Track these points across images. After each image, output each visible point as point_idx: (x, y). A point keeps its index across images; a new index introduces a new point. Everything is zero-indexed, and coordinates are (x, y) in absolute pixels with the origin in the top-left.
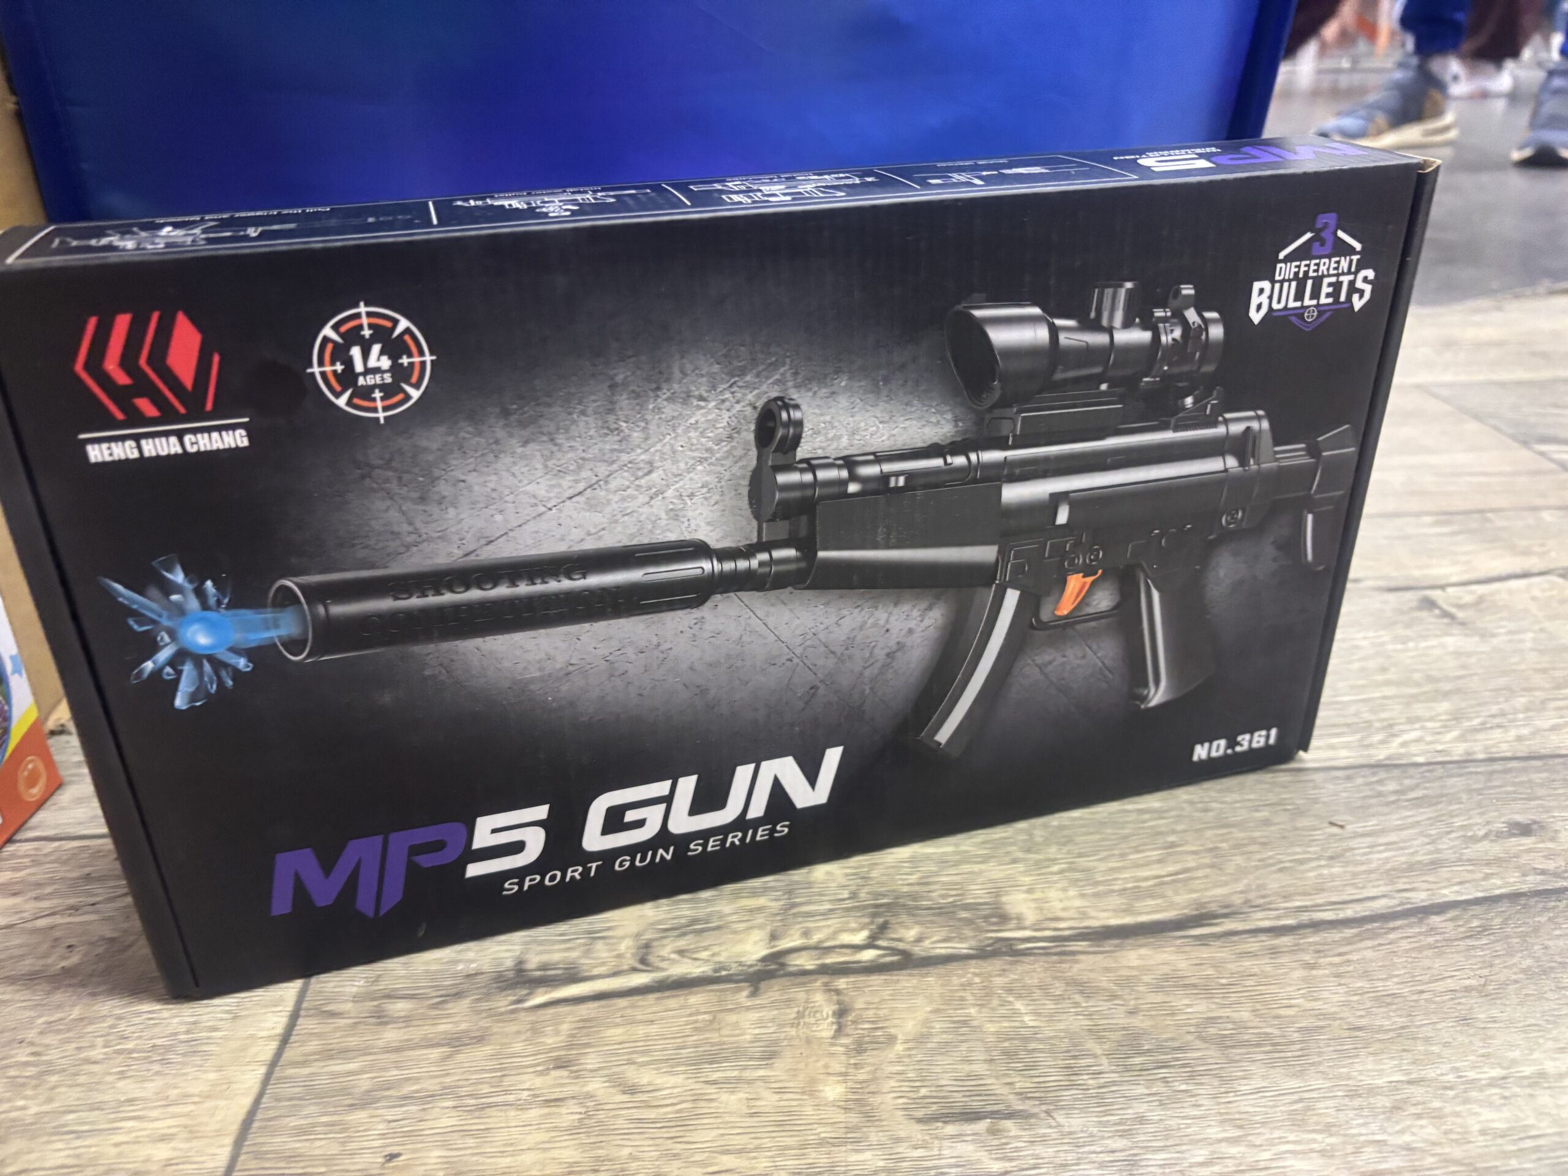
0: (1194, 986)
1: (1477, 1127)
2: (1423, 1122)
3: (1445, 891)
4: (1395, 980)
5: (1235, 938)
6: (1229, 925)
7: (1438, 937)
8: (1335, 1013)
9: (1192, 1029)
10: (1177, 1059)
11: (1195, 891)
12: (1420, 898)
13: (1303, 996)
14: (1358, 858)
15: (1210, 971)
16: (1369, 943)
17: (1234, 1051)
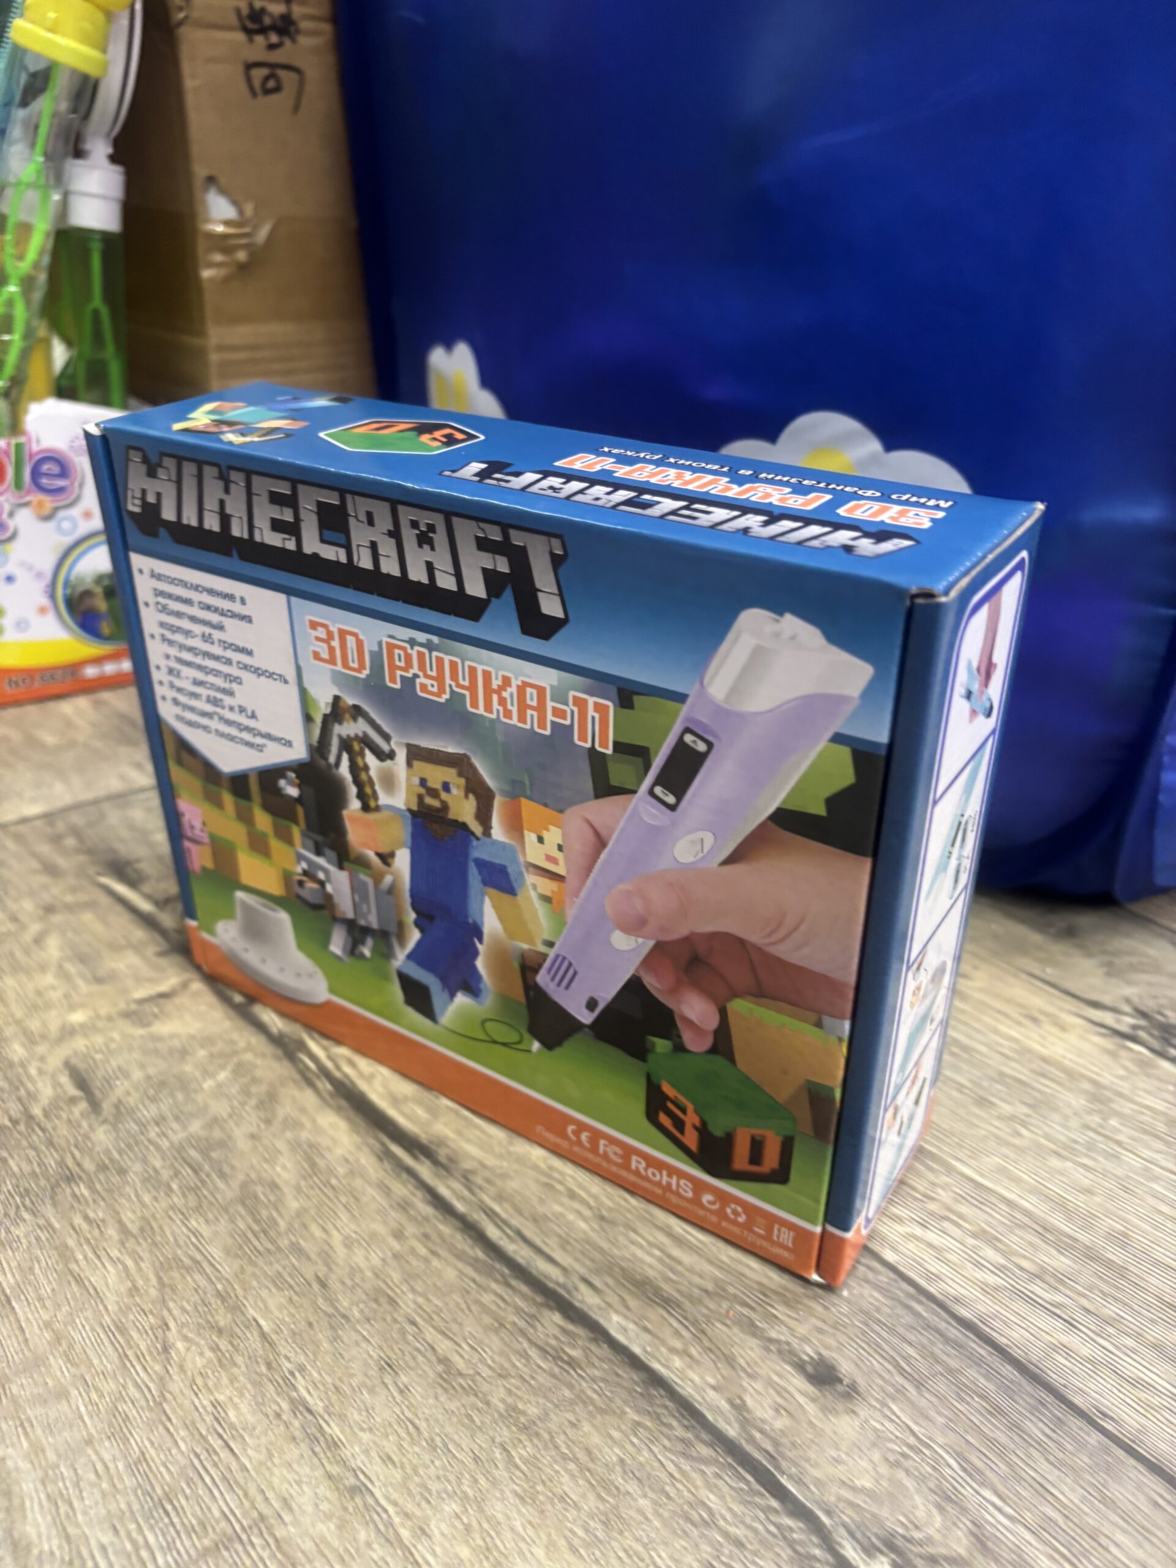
0: (313, 1165)
1: (221, 1398)
2: (209, 1354)
3: (615, 1318)
4: (420, 1300)
5: (405, 1176)
6: (424, 1170)
7: (522, 1324)
8: (337, 1265)
9: (253, 1176)
10: (208, 1175)
11: (459, 1133)
12: (587, 1299)
13: (347, 1238)
14: (621, 1238)
15: (341, 1170)
16: (469, 1271)
17: (241, 1209)
